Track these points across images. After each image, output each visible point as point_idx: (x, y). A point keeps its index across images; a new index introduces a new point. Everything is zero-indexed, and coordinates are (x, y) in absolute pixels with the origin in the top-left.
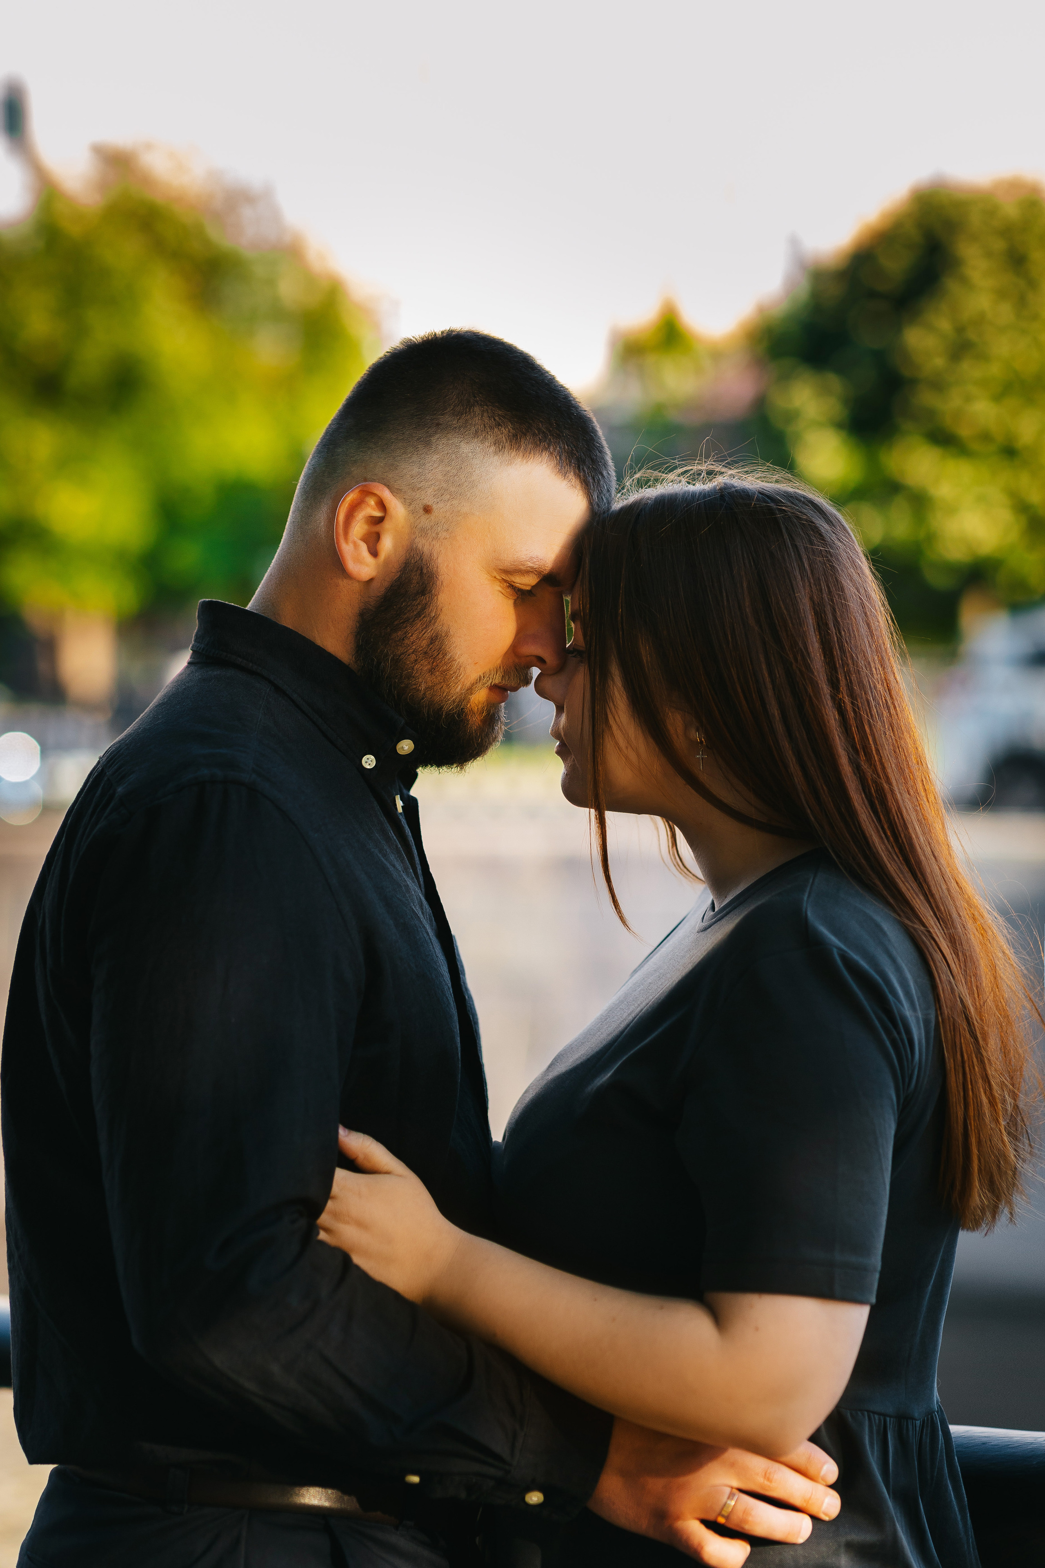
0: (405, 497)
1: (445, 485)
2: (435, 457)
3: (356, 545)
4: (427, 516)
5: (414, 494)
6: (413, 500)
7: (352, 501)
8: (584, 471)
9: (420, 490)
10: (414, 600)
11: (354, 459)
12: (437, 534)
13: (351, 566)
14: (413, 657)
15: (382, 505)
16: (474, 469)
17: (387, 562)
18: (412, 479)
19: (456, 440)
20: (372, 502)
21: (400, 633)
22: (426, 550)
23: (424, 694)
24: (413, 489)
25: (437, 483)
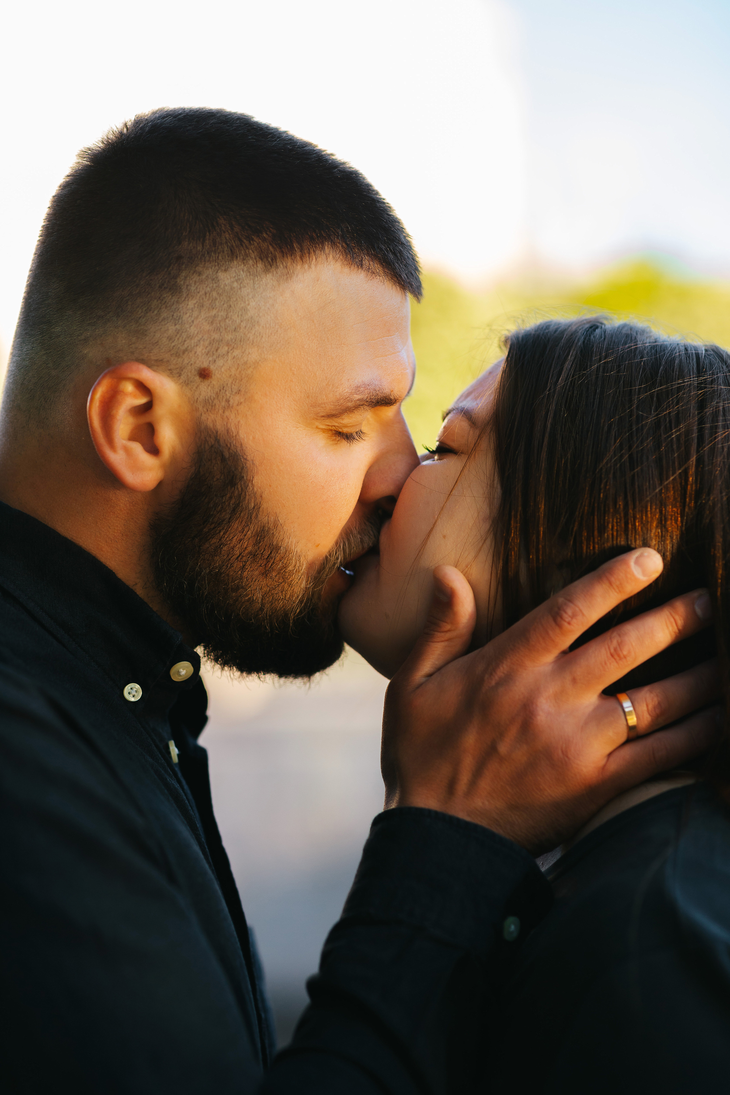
0: (169, 368)
1: (216, 336)
2: (191, 303)
3: (127, 451)
4: (207, 382)
5: (180, 360)
6: (182, 369)
7: (103, 396)
8: (381, 249)
9: (186, 353)
10: (223, 496)
11: (83, 337)
12: (228, 401)
13: (130, 477)
14: (239, 565)
15: (143, 387)
16: (247, 302)
17: (174, 458)
18: (171, 341)
19: (210, 272)
20: (129, 387)
21: (214, 541)
22: (219, 426)
23: (263, 604)
24: (177, 355)
25: (205, 337)
